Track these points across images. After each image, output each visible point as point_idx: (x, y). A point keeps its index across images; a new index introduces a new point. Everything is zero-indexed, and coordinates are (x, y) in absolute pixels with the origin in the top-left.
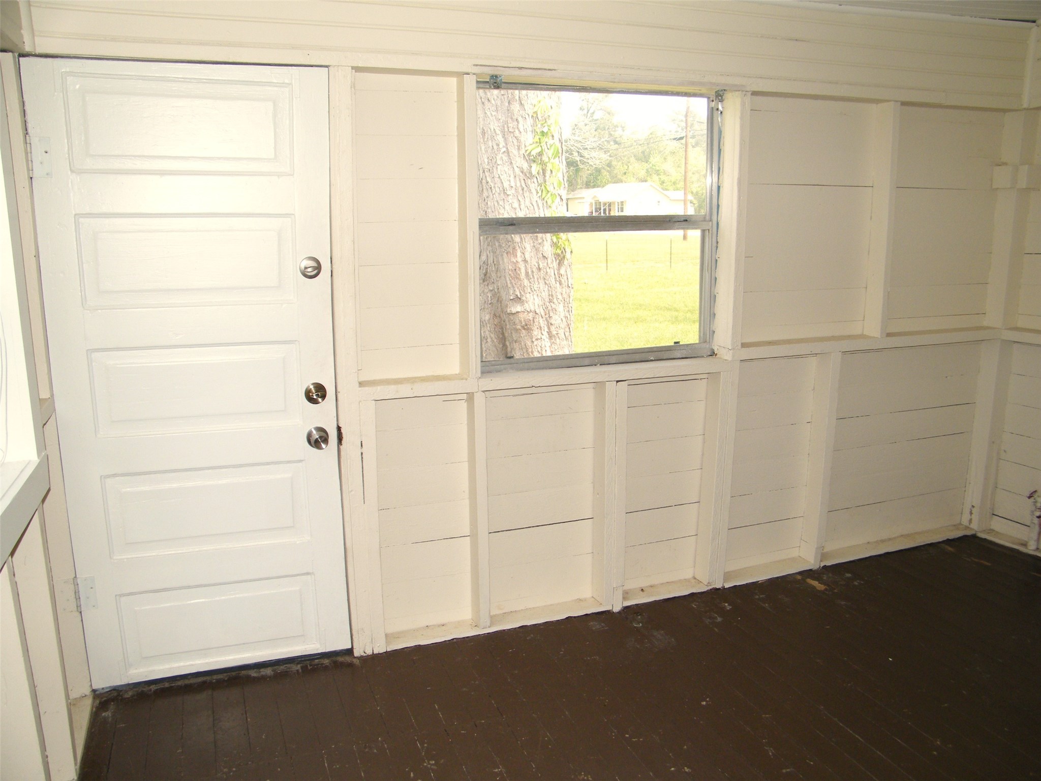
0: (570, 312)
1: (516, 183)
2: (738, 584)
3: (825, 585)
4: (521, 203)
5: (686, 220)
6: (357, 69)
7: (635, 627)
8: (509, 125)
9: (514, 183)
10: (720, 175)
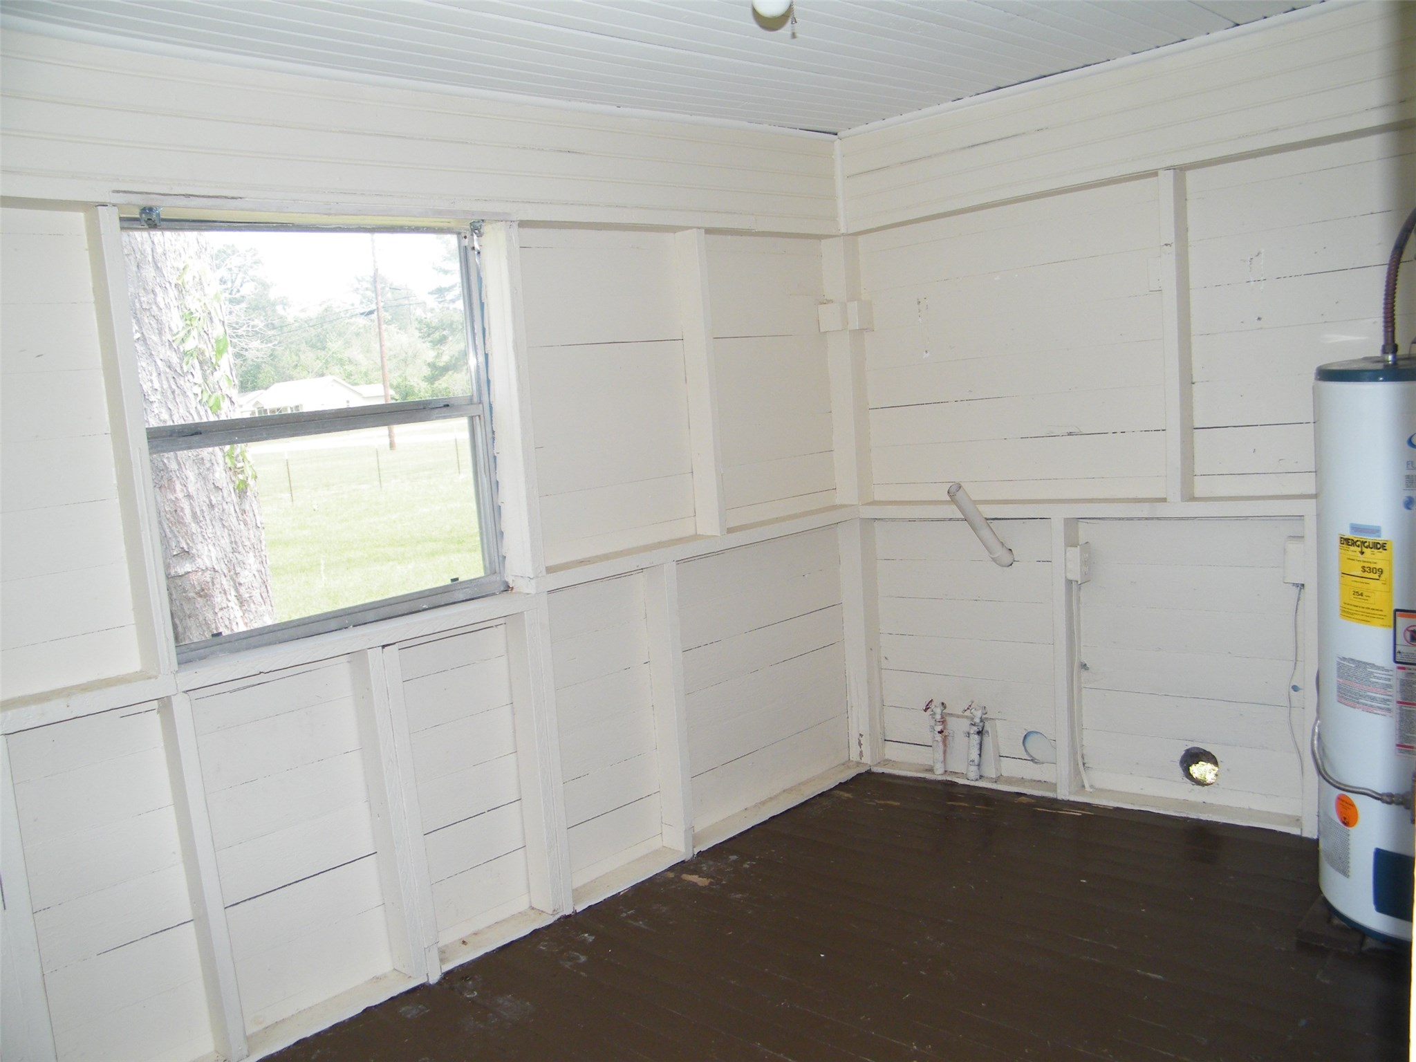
0: (264, 562)
1: (161, 384)
2: (593, 903)
3: (708, 878)
4: (173, 412)
5: (448, 406)
7: (470, 999)
8: (142, 299)
9: (158, 385)
10: (486, 338)
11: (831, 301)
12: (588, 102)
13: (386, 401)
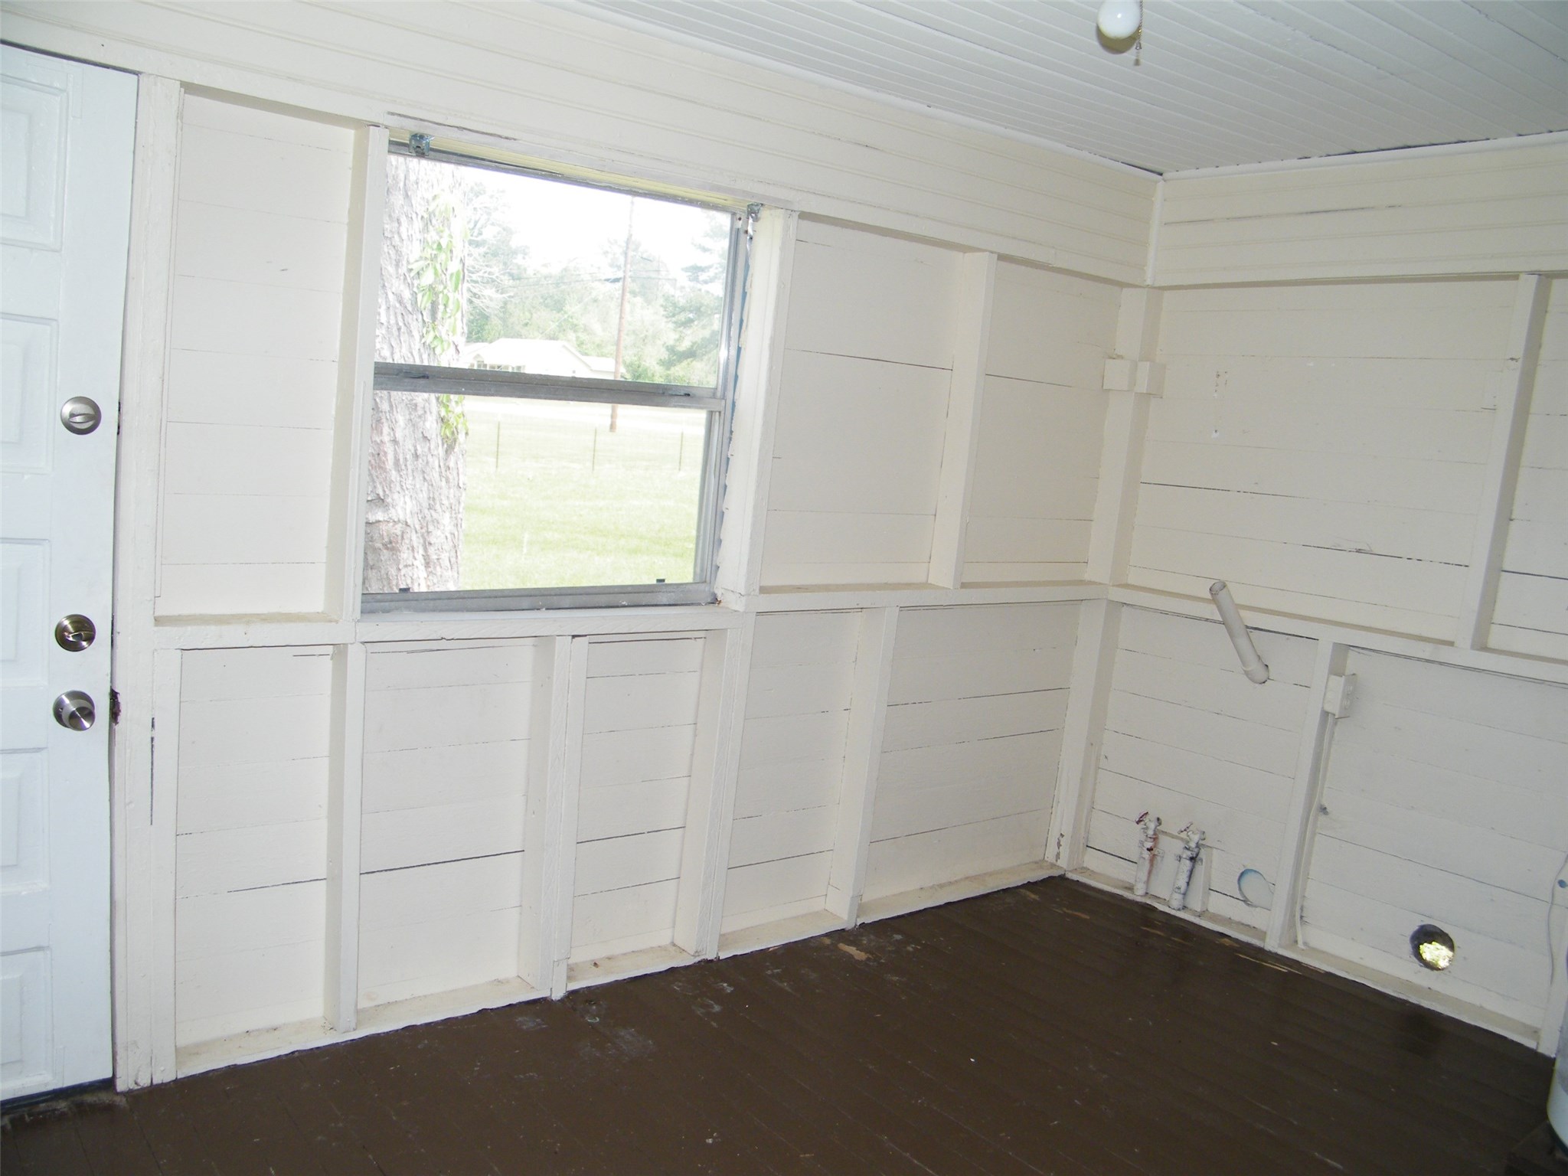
0: (459, 525)
1: (389, 318)
2: (738, 953)
3: (866, 953)
4: (395, 351)
5: (689, 395)
6: (189, 88)
7: (590, 1024)
8: (386, 226)
9: (386, 319)
10: (743, 331)
11: (1121, 357)
12: (897, 96)
13: (615, 377)
